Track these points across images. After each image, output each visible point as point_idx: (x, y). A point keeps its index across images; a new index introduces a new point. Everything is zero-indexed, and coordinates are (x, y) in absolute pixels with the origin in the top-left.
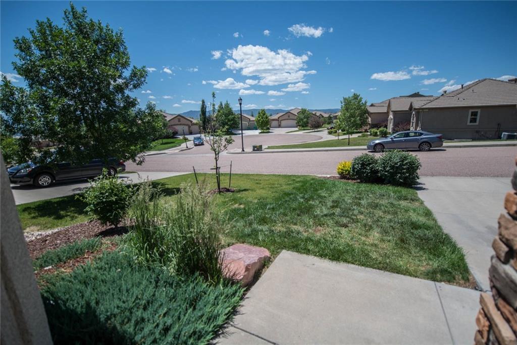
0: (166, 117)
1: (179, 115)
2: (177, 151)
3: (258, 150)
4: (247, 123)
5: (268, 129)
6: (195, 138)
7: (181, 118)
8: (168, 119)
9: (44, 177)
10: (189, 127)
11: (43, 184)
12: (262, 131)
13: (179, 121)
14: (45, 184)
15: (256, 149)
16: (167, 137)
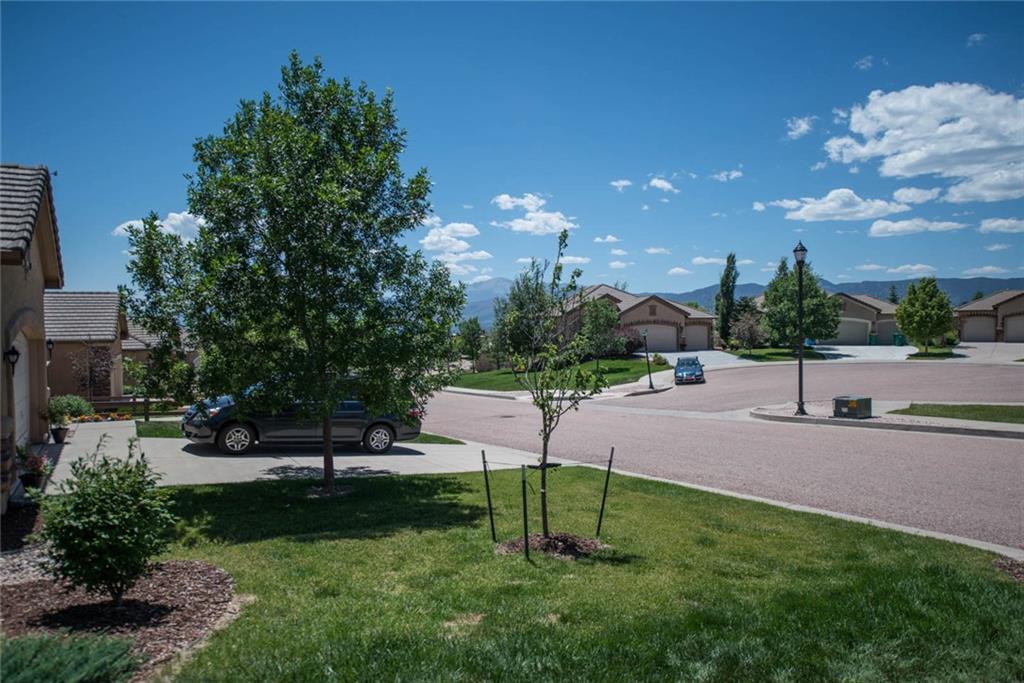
0: (620, 301)
1: (654, 297)
2: (620, 395)
3: (851, 414)
4: (870, 323)
5: (951, 343)
6: (681, 363)
7: (656, 303)
8: (623, 307)
9: (238, 432)
10: (680, 330)
11: (233, 446)
12: (923, 349)
13: (653, 311)
14: (237, 448)
15: (845, 410)
16: (613, 355)
